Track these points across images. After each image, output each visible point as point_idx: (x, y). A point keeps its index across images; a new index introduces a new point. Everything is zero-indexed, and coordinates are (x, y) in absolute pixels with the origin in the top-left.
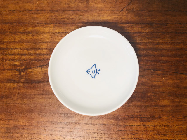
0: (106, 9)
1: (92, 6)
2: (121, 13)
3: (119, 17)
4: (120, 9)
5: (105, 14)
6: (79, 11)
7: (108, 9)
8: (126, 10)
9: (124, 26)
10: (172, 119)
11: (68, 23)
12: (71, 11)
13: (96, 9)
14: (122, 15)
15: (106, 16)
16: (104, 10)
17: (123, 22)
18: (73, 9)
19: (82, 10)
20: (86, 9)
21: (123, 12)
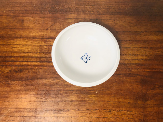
0: (36, 28)
1: (26, 26)
2: (46, 31)
3: (44, 34)
4: (46, 29)
5: (35, 32)
6: (15, 29)
7: (37, 28)
8: (51, 29)
9: (47, 40)
10: (78, 111)
11: (5, 38)
12: (9, 29)
13: (28, 28)
14: (47, 33)
15: (35, 33)
16: (34, 29)
17: (47, 38)
18: (11, 27)
19: (18, 28)
20: (21, 28)
21: (48, 31)
